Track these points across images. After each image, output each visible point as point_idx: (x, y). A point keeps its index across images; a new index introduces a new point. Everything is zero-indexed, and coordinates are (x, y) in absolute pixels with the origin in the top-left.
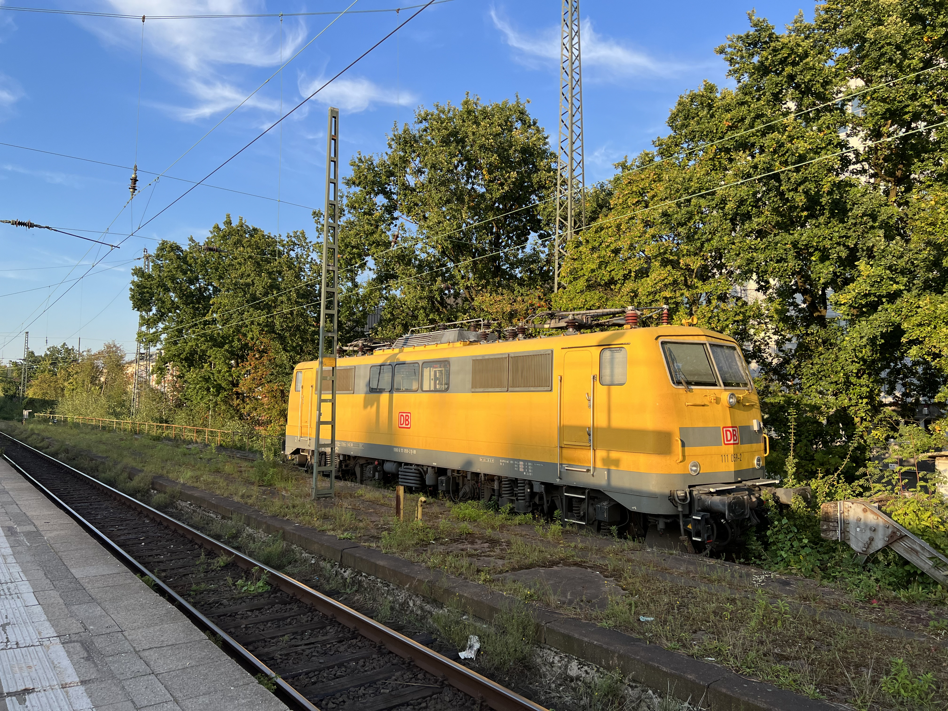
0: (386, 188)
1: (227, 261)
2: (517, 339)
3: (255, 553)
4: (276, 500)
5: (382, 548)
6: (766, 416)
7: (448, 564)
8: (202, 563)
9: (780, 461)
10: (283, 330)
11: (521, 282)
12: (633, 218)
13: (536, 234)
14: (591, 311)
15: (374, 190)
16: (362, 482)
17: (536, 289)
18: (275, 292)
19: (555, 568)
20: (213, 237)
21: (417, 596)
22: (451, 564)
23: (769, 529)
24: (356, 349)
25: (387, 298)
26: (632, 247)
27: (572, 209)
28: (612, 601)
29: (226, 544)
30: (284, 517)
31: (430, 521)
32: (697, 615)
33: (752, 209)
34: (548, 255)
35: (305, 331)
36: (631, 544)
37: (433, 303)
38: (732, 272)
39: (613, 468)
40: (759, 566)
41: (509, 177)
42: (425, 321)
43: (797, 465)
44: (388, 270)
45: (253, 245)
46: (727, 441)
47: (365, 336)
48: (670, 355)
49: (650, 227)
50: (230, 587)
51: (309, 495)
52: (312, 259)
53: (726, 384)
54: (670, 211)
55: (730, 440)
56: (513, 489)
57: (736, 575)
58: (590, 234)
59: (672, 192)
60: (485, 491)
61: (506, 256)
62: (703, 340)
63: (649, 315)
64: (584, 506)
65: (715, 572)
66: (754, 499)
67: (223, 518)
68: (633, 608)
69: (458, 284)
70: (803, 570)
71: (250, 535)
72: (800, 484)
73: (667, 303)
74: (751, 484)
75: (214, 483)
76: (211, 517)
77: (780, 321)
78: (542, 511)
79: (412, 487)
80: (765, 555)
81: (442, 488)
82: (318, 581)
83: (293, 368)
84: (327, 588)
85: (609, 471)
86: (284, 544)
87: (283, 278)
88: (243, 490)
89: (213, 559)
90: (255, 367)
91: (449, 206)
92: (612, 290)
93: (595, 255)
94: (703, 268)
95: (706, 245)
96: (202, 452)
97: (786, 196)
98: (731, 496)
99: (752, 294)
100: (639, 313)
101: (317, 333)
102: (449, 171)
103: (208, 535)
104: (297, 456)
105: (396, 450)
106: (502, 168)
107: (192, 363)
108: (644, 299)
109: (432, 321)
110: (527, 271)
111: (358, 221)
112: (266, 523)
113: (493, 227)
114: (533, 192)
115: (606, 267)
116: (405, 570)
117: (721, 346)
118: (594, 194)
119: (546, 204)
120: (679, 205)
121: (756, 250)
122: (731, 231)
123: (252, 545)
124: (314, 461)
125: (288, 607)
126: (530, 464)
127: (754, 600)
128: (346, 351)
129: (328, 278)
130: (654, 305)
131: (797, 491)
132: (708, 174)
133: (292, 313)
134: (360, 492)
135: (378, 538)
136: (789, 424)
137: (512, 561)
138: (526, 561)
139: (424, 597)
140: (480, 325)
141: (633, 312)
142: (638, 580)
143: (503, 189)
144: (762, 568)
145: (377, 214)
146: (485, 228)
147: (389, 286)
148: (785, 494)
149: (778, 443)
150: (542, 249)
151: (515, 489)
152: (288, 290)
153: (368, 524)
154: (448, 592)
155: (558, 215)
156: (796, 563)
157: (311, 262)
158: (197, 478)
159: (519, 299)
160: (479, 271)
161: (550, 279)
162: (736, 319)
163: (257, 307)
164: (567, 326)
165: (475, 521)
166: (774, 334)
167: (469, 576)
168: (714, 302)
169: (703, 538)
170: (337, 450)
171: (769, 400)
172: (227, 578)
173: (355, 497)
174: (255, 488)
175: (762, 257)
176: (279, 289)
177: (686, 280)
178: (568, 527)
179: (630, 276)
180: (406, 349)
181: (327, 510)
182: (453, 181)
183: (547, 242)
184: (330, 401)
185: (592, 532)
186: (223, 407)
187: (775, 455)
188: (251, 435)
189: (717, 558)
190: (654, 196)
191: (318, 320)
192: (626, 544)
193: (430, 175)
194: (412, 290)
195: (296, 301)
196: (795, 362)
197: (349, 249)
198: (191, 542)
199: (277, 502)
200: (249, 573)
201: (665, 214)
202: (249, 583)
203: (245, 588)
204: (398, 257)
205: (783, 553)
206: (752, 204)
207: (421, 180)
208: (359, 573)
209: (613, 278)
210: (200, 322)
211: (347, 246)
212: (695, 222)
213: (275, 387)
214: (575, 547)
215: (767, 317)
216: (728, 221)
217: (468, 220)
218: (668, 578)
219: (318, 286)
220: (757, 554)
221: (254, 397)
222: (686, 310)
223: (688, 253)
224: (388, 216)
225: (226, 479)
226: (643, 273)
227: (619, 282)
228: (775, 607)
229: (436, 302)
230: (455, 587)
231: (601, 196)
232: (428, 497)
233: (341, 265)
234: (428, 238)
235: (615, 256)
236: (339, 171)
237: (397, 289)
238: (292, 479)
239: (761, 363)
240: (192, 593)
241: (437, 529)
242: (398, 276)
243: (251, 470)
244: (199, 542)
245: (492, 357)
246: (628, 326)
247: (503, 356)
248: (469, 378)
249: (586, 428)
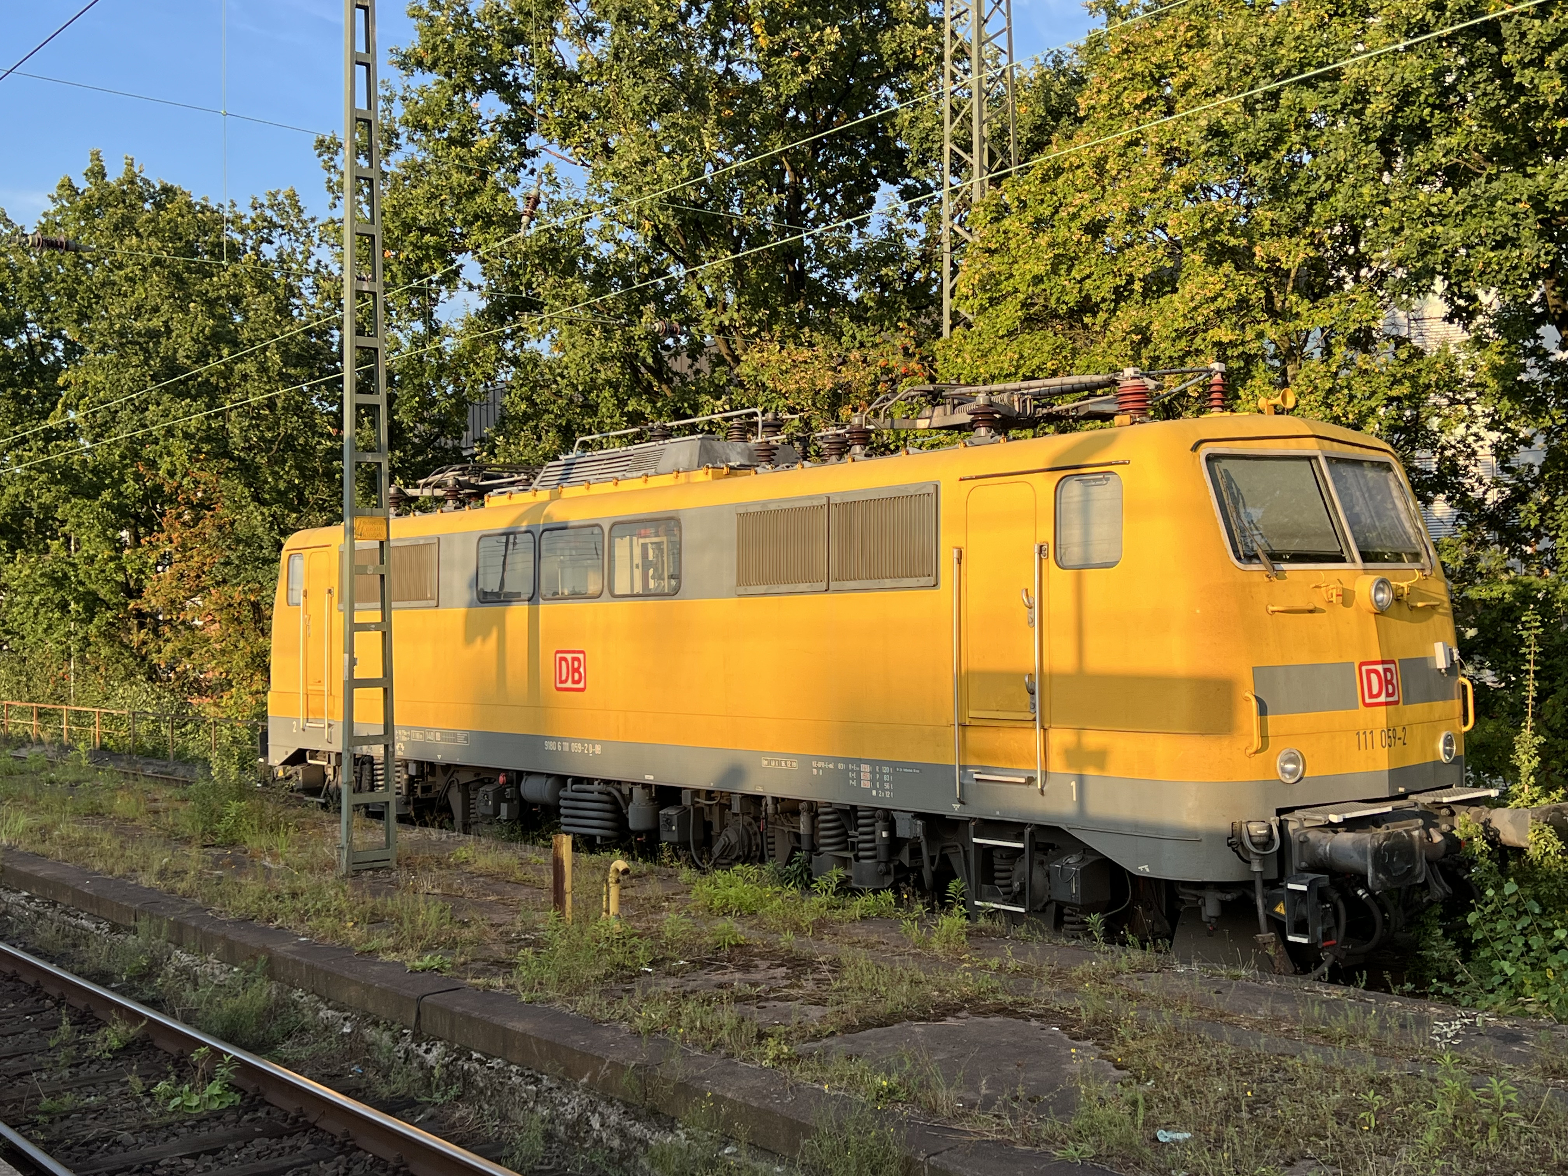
0: (505, 75)
1: (98, 274)
2: (847, 458)
3: (199, 1015)
4: (247, 881)
5: (520, 988)
6: (1471, 633)
7: (685, 1021)
8: (63, 1044)
9: (1504, 744)
10: (250, 449)
11: (858, 312)
12: (1135, 143)
13: (895, 189)
14: (1033, 383)
15: (472, 81)
16: (466, 829)
17: (898, 329)
18: (225, 352)
19: (950, 1021)
20: (59, 212)
21: (610, 1102)
22: (692, 1021)
23: (1472, 909)
24: (439, 492)
25: (515, 362)
26: (1134, 217)
27: (982, 122)
28: (1088, 1097)
29: (123, 994)
30: (269, 920)
31: (639, 918)
32: (1297, 1123)
33: (1432, 115)
34: (926, 241)
35: (308, 452)
36: (1137, 956)
37: (635, 371)
38: (1384, 275)
39: (1090, 771)
40: (1451, 1000)
41: (820, 41)
42: (616, 419)
43: (1541, 750)
44: (516, 289)
45: (163, 230)
46: (1371, 696)
47: (464, 460)
48: (1229, 487)
49: (1180, 165)
50: (138, 1100)
51: (332, 865)
52: (319, 262)
53: (1366, 557)
54: (1227, 123)
55: (1378, 695)
56: (845, 833)
57: (1393, 1022)
58: (1029, 186)
59: (1234, 74)
60: (777, 840)
61: (819, 246)
62: (1310, 447)
63: (1175, 390)
64: (1022, 867)
65: (1341, 1018)
66: (1437, 838)
67: (115, 928)
68: (1141, 1110)
69: (697, 321)
70: (1553, 1004)
71: (184, 970)
72: (1548, 796)
73: (1222, 358)
74: (1431, 799)
75: (87, 842)
76: (83, 928)
77: (1503, 395)
78: (919, 883)
79: (594, 837)
80: (1463, 972)
81: (669, 835)
82: (362, 1076)
83: (280, 546)
84: (385, 1091)
85: (1081, 780)
86: (273, 988)
87: (245, 312)
88: (162, 858)
89: (91, 1033)
90: (183, 545)
91: (668, 118)
92: (1085, 327)
93: (1043, 240)
94: (1312, 267)
95: (1318, 208)
96: (53, 765)
97: (1516, 80)
98: (1382, 831)
99: (1434, 328)
100: (1151, 384)
101: (337, 454)
102: (667, 27)
103: (78, 974)
104: (299, 768)
105: (550, 746)
106: (802, 19)
107: (19, 538)
108: (1166, 349)
109: (635, 418)
110: (873, 284)
111: (435, 162)
112: (224, 937)
113: (783, 171)
114: (885, 78)
115: (1069, 270)
116: (580, 1042)
117: (1357, 463)
118: (1039, 82)
119: (918, 112)
120: (1249, 107)
121: (1442, 217)
122: (1380, 171)
123: (190, 995)
124: (343, 779)
125: (287, 1142)
126: (886, 769)
127: (1433, 1081)
128: (416, 498)
129: (360, 311)
130: (1190, 363)
131: (1542, 813)
132: (1322, 26)
133: (271, 404)
134: (463, 853)
135: (507, 966)
136: (1524, 650)
137: (845, 1007)
138: (879, 1007)
139: (626, 1105)
140: (756, 424)
141: (1136, 382)
142: (1153, 1043)
143: (805, 71)
144: (1456, 1003)
145: (483, 142)
146: (764, 175)
147: (520, 329)
148: (1513, 821)
149: (1498, 699)
150: (909, 225)
151: (852, 833)
152: (258, 345)
153: (485, 933)
154: (685, 1089)
155: (947, 138)
156: (1536, 987)
157: (317, 271)
158: (45, 832)
159: (855, 355)
160: (750, 286)
161: (932, 303)
162: (1394, 393)
163: (180, 392)
164: (973, 421)
165: (753, 913)
166: (1490, 428)
167: (737, 1048)
168: (1340, 352)
169: (1313, 937)
170: (400, 751)
171: (1476, 592)
172: (129, 1078)
173: (449, 867)
174: (194, 852)
175: (1457, 234)
176: (235, 344)
177: (1269, 298)
178: (982, 921)
179: (1132, 291)
180: (569, 491)
181: (379, 900)
182: (678, 53)
183: (923, 209)
184: (377, 626)
185: (1042, 932)
186: (105, 651)
187: (1490, 727)
188: (180, 719)
189: (1347, 984)
190: (1187, 86)
191: (338, 420)
192: (1124, 958)
193: (617, 38)
194: (580, 340)
195: (280, 374)
196: (1540, 496)
197: (412, 236)
198: (33, 991)
199: (252, 885)
200: (186, 1064)
201: (1215, 131)
202: (187, 1087)
203: (177, 1101)
204: (542, 253)
205: (1506, 965)
206: (1431, 100)
207: (595, 52)
208: (464, 1053)
209: (1088, 297)
210: (35, 434)
211: (407, 228)
212: (1289, 151)
213: (238, 597)
214: (1000, 968)
215: (1471, 385)
216: (1373, 146)
217: (719, 155)
218: (1228, 1037)
219: (336, 333)
220: (1444, 972)
221: (183, 623)
222: (1270, 374)
223: (1275, 230)
224: (511, 147)
225: (117, 833)
226: (1162, 282)
227: (1104, 306)
228: (1483, 1095)
229: (643, 370)
230: (703, 1079)
231: (1057, 87)
232: (633, 859)
233: (393, 277)
234: (617, 201)
235: (1094, 241)
236: (378, 31)
237: (540, 336)
238: (287, 826)
239: (1459, 502)
240: (40, 1118)
241: (659, 937)
242: (543, 304)
243: (182, 807)
244: (55, 992)
245: (786, 506)
246: (1126, 419)
247: (815, 503)
248: (730, 559)
249: (1024, 675)
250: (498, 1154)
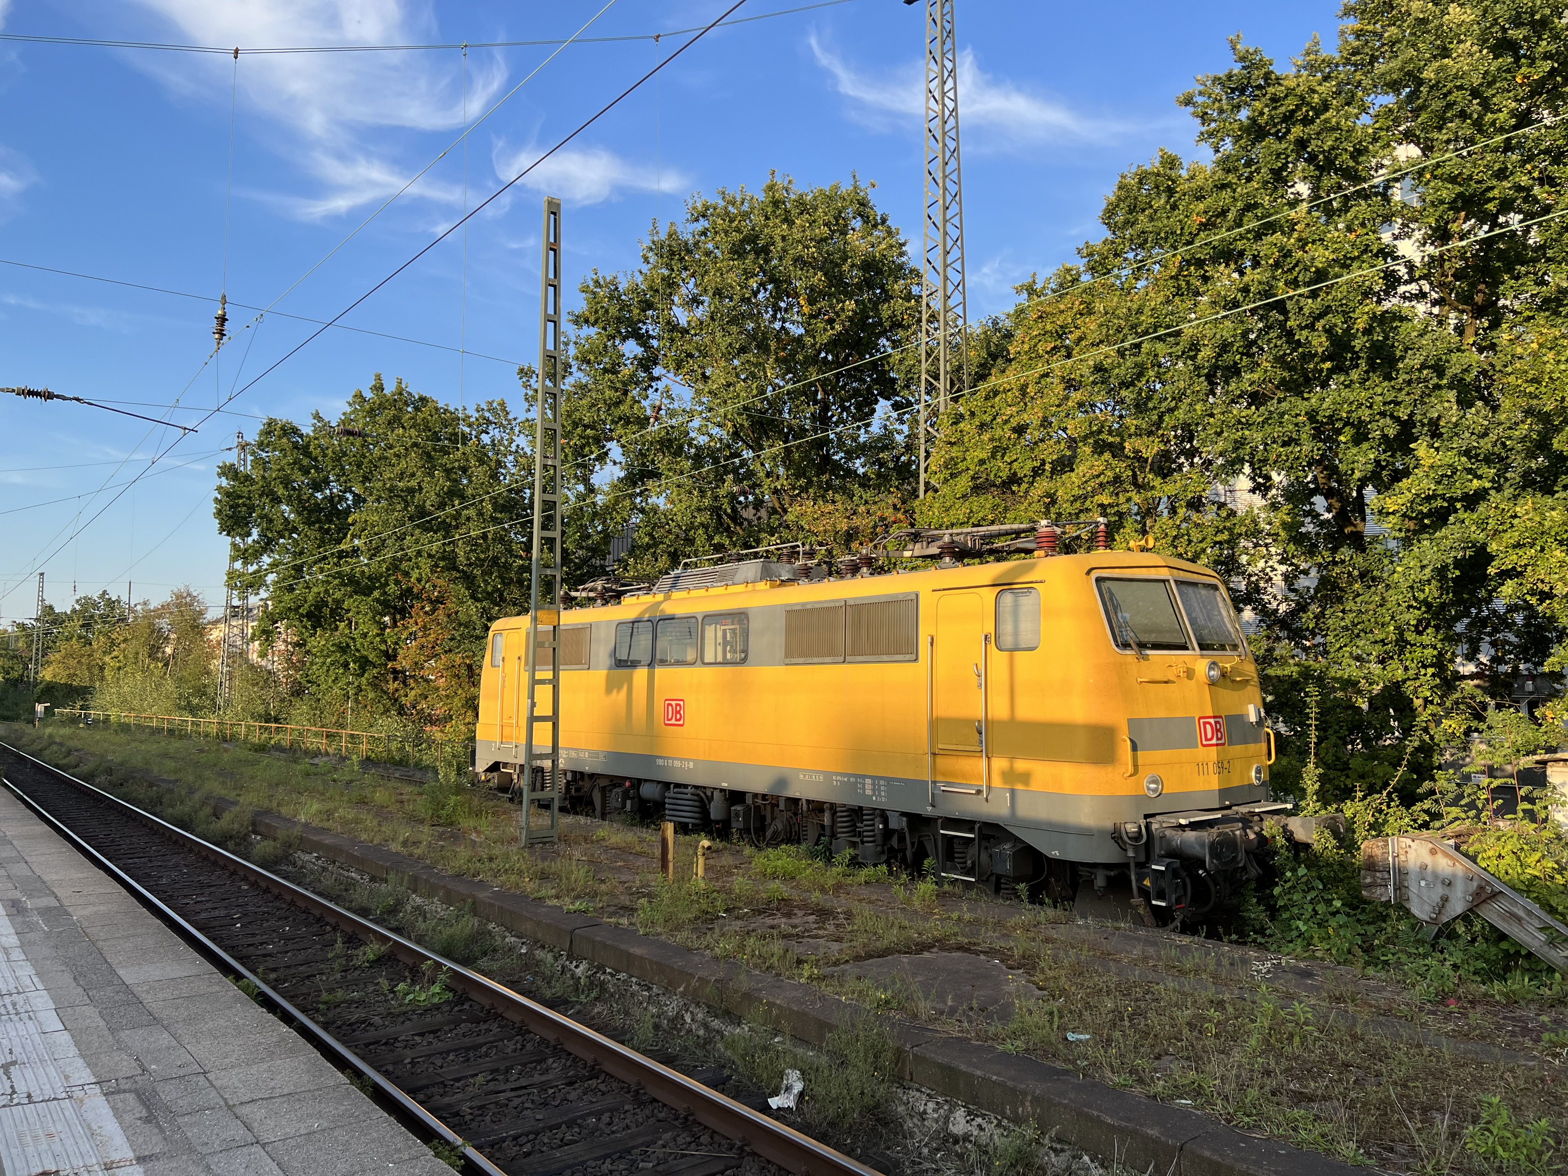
0: (641, 329)
1: (377, 452)
2: (858, 576)
3: (427, 938)
4: (461, 849)
5: (639, 925)
6: (1270, 698)
7: (748, 950)
8: (337, 957)
9: (1293, 773)
10: (470, 565)
11: (864, 482)
12: (1046, 375)
13: (889, 403)
14: (980, 529)
15: (620, 332)
16: (603, 817)
17: (890, 492)
18: (457, 502)
19: (926, 955)
20: (353, 412)
21: (698, 1005)
22: (753, 951)
23: (1277, 884)
24: (592, 594)
25: (642, 511)
26: (1045, 423)
27: (946, 361)
28: (1021, 1008)
29: (377, 924)
30: (474, 876)
31: (717, 879)
32: (1162, 1029)
33: (1241, 359)
34: (908, 436)
35: (507, 567)
36: (1051, 912)
37: (719, 517)
38: (1210, 463)
39: (1019, 787)
40: (1262, 947)
41: (843, 309)
42: (707, 548)
43: (1322, 778)
44: (644, 464)
45: (419, 425)
46: (1207, 739)
47: (608, 573)
48: (1111, 599)
49: (1075, 390)
50: (385, 995)
51: (515, 839)
52: (518, 446)
53: (1202, 647)
54: (1107, 363)
55: (1211, 739)
56: (855, 825)
57: (1225, 962)
58: (976, 403)
59: (1111, 332)
60: (809, 828)
61: (840, 439)
62: (1164, 574)
63: (1074, 535)
64: (973, 850)
65: (1190, 958)
66: (1252, 836)
67: (373, 879)
68: (1056, 1019)
69: (760, 486)
70: (1334, 952)
71: (418, 908)
72: (1326, 809)
73: (1104, 514)
74: (1247, 810)
75: (357, 821)
76: (352, 878)
77: (1290, 541)
78: (904, 860)
79: (687, 824)
80: (1271, 928)
81: (737, 824)
82: (533, 983)
83: (487, 629)
84: (548, 994)
85: (1013, 792)
86: (476, 921)
87: (470, 478)
88: (406, 833)
89: (356, 949)
90: (425, 627)
91: (744, 357)
92: (1013, 493)
93: (986, 437)
94: (1162, 456)
95: (1166, 418)
96: (336, 769)
97: (1297, 337)
98: (1215, 831)
99: (1243, 497)
100: (1058, 531)
101: (528, 569)
102: (745, 300)
103: (348, 909)
104: (495, 774)
105: (660, 762)
106: (830, 295)
107: (319, 621)
108: (1067, 508)
109: (719, 548)
110: (874, 463)
111: (594, 383)
112: (444, 887)
113: (817, 391)
114: (883, 333)
115: (1003, 456)
116: (679, 963)
117: (1194, 584)
118: (982, 336)
119: (904, 354)
120: (1121, 353)
121: (1248, 425)
122: (1207, 396)
123: (421, 925)
124: (524, 783)
125: (483, 1026)
126: (882, 782)
127: (1254, 1002)
128: (576, 598)
129: (544, 477)
130: (1083, 518)
131: (1323, 820)
132: (1168, 302)
133: (484, 536)
134: (601, 833)
135: (631, 910)
136: (1308, 710)
137: (854, 944)
138: (878, 944)
139: (709, 1007)
140: (798, 553)
141: (1048, 529)
142: (1063, 972)
143: (833, 328)
144: (1268, 950)
145: (625, 372)
146: (804, 393)
147: (646, 490)
148: (1302, 826)
149: (1289, 742)
150: (898, 426)
151: (859, 825)
152: (478, 499)
153: (615, 887)
154: (749, 997)
155: (923, 371)
156: (1322, 939)
157: (517, 452)
158: (329, 814)
159: (862, 509)
160: (795, 464)
161: (912, 476)
162: (1218, 539)
163: (426, 528)
164: (941, 553)
165: (793, 878)
166: (1281, 562)
167: (783, 970)
168: (1182, 512)
169: (1169, 902)
170: (562, 764)
171: (1274, 671)
172: (380, 980)
173: (592, 842)
174: (426, 829)
175: (1258, 436)
176: (463, 497)
177: (1135, 476)
178: (946, 887)
179: (1044, 470)
180: (676, 595)
181: (546, 864)
182: (751, 316)
183: (907, 416)
184: (549, 682)
185: (986, 894)
186: (371, 695)
187: (1284, 761)
188: (418, 741)
189: (1193, 934)
190: (1080, 339)
191: (528, 547)
192: (1042, 913)
193: (712, 306)
194: (684, 497)
195: (491, 517)
196: (1315, 608)
197: (579, 430)
198: (319, 920)
199: (464, 852)
200: (417, 971)
201: (1099, 368)
202: (418, 988)
203: (411, 997)
204: (661, 442)
205: (1300, 924)
206: (1241, 350)
207: (698, 315)
208: (601, 968)
209: (1015, 474)
210: (333, 554)
211: (575, 425)
212: (1148, 381)
213: (458, 661)
214: (959, 919)
215: (1269, 534)
216: (1203, 379)
217: (777, 381)
218: (1113, 968)
219: (527, 491)
220: (1258, 927)
221: (422, 677)
222: (1135, 525)
223: (1138, 432)
224: (643, 375)
225: (377, 814)
226: (1064, 465)
227: (1026, 480)
228: (1289, 1014)
229: (725, 517)
230: (760, 990)
231: (995, 340)
232: (714, 839)
233: (566, 456)
234: (710, 410)
235: (1018, 438)
236: (562, 301)
237: (659, 494)
238: (487, 813)
239: (1261, 611)
240: (321, 1006)
241: (731, 893)
242: (661, 474)
243: (418, 799)
244: (332, 921)
245: (817, 606)
246: (1042, 553)
247: (837, 604)
248: (780, 640)
249: (974, 721)
250: (622, 1038)
